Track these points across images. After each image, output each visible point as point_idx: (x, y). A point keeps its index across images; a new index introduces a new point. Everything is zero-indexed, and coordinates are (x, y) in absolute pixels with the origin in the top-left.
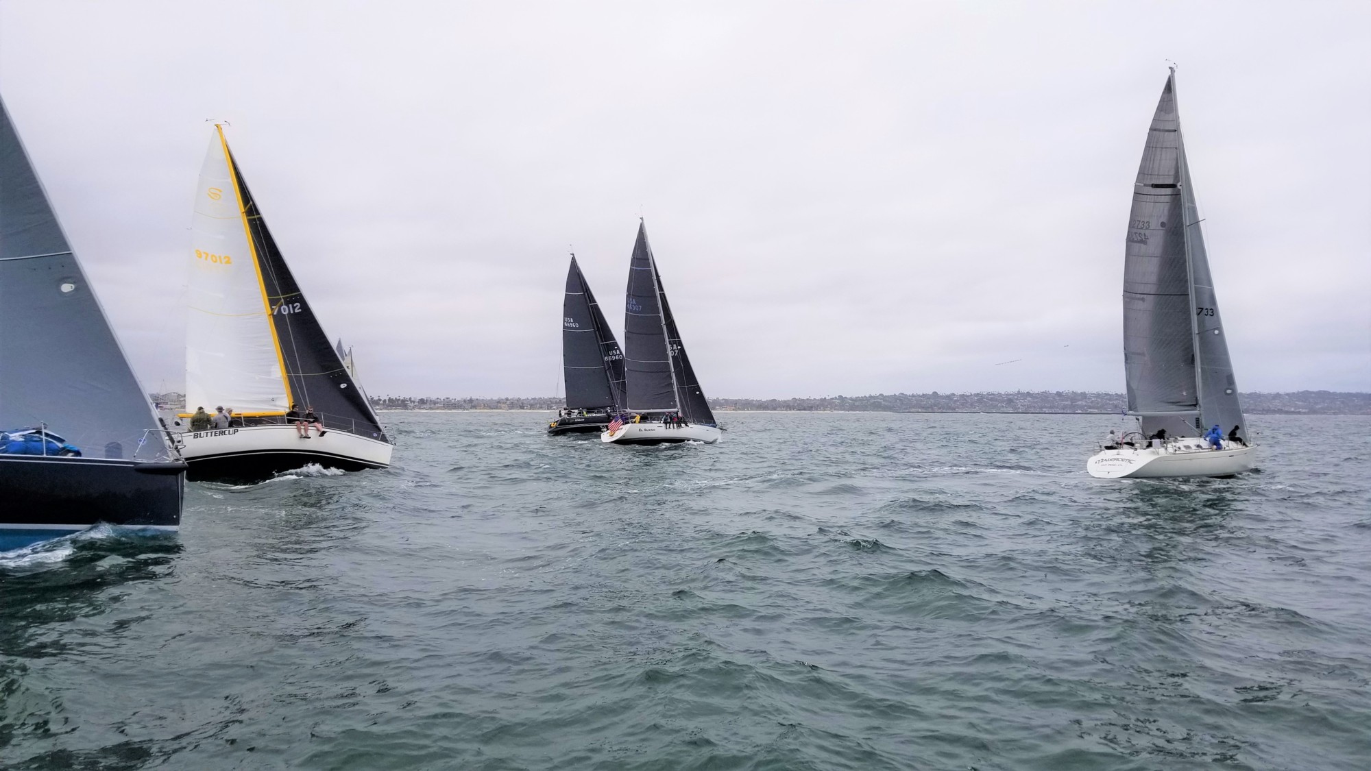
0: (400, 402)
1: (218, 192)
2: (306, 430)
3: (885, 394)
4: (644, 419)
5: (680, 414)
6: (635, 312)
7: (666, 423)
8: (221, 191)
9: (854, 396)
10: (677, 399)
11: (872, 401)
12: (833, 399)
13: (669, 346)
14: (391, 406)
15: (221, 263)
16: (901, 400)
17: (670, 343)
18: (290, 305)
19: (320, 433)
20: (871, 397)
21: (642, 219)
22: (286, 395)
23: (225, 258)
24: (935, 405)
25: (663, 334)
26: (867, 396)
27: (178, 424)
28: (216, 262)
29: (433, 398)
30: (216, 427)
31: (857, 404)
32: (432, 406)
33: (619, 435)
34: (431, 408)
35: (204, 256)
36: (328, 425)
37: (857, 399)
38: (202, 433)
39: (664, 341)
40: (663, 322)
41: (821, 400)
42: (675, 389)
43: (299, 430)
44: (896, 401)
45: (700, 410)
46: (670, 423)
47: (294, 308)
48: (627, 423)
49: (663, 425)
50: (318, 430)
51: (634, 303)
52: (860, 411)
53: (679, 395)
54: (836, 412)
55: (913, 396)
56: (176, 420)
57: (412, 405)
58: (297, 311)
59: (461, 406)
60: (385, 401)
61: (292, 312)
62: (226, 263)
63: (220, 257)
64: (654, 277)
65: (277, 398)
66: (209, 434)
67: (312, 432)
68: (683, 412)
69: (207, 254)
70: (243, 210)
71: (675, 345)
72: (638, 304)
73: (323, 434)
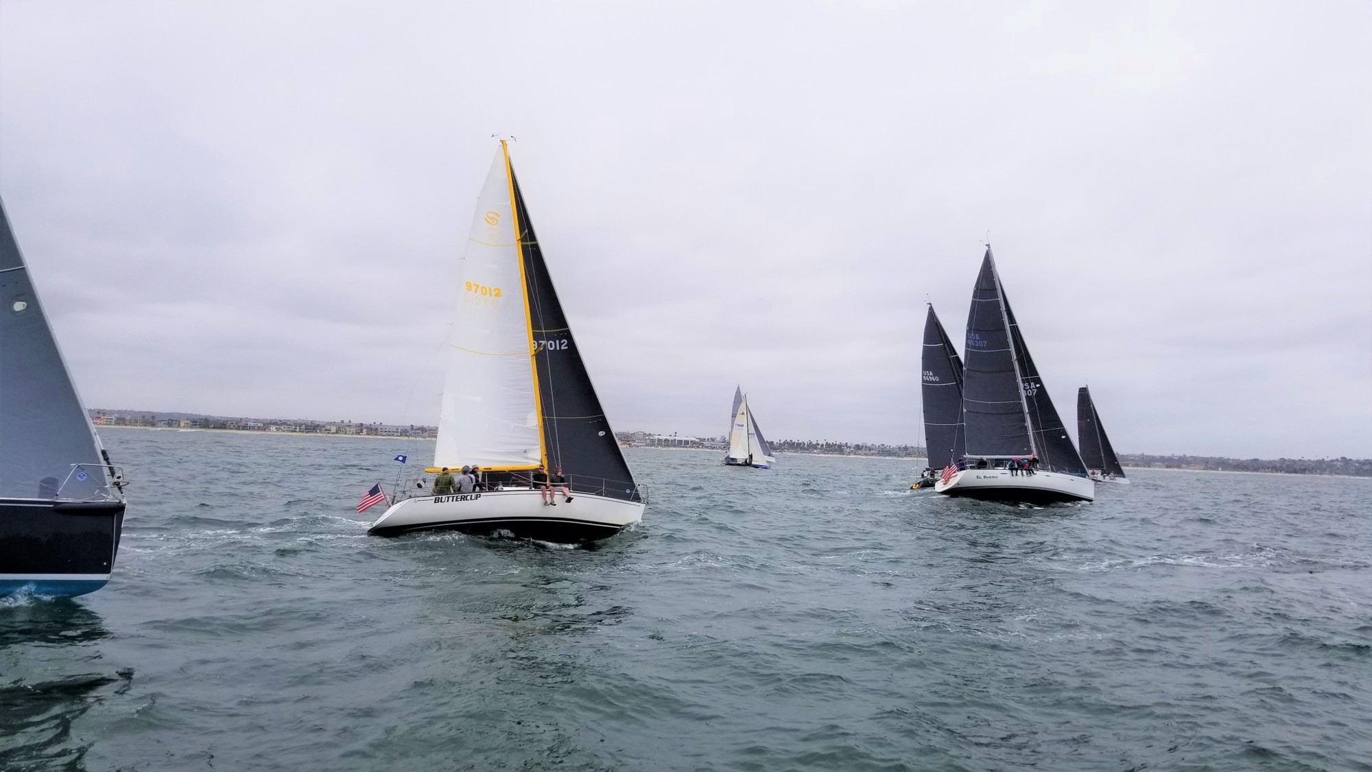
0: (836, 447)
1: (495, 216)
2: (552, 496)
4: (982, 465)
6: (978, 347)
7: (1012, 469)
8: (498, 215)
10: (1033, 444)
13: (1021, 385)
14: (827, 450)
15: (491, 295)
17: (1023, 382)
18: (557, 341)
19: (566, 499)
21: (988, 245)
22: (539, 447)
23: (495, 290)
25: (1013, 370)
27: (419, 486)
28: (485, 294)
29: (869, 444)
30: (459, 490)
32: (868, 452)
33: (952, 483)
34: (866, 454)
35: (474, 288)
36: (577, 489)
38: (444, 497)
39: (1015, 378)
40: (1014, 356)
42: (1031, 433)
43: (544, 495)
46: (1017, 470)
47: (561, 345)
48: (964, 470)
49: (1008, 472)
50: (564, 495)
51: (977, 338)
53: (1035, 439)
56: (419, 482)
57: (848, 450)
58: (563, 348)
59: (896, 453)
60: (822, 445)
61: (558, 348)
62: (496, 295)
63: (490, 289)
64: (1003, 308)
65: (530, 450)
66: (451, 499)
67: (558, 498)
69: (477, 286)
70: (519, 237)
71: (1032, 384)
72: (982, 339)
73: (569, 500)
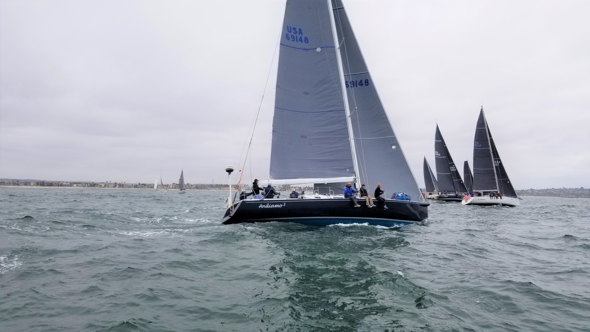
3: (555, 188)
5: (499, 192)
6: (478, 147)
7: (490, 196)
9: (539, 189)
10: (497, 186)
11: (548, 191)
12: (527, 190)
16: (563, 191)
17: (494, 160)
20: (547, 189)
21: (482, 106)
24: (582, 194)
25: (491, 157)
26: (546, 189)
31: (540, 193)
33: (469, 201)
37: (540, 190)
39: (491, 160)
40: (491, 151)
41: (522, 190)
42: (497, 181)
44: (561, 192)
45: (509, 190)
46: (492, 196)
48: (473, 196)
51: (478, 143)
52: (542, 196)
53: (498, 184)
54: (529, 196)
55: (570, 189)
64: (487, 131)
68: (500, 191)
71: (497, 161)
72: (479, 144)
